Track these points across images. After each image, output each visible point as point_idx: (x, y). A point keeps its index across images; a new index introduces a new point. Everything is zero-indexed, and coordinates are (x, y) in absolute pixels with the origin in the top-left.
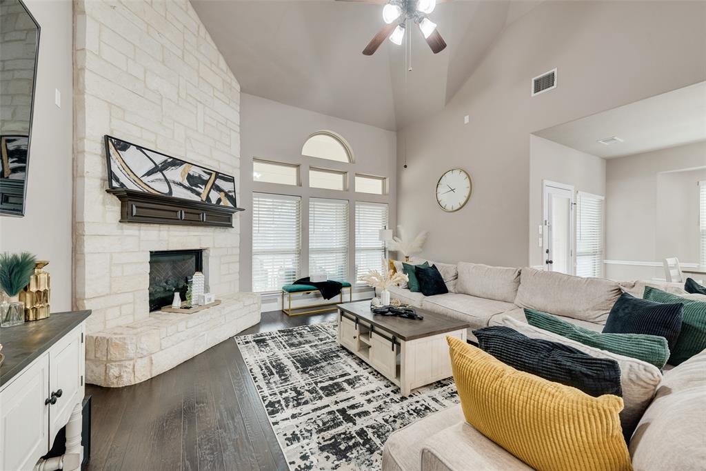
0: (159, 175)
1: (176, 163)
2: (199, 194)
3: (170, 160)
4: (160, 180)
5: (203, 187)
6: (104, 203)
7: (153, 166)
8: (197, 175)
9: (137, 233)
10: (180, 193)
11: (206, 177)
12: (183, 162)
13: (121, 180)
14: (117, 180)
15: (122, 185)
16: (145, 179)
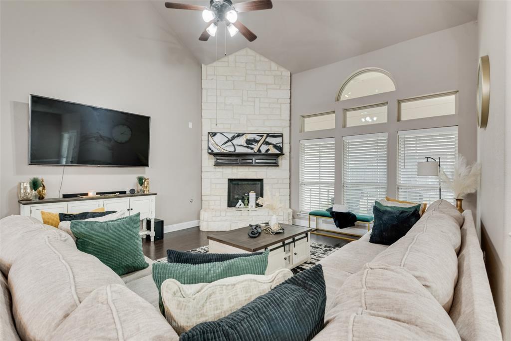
0: (230, 143)
1: (239, 135)
2: (252, 149)
3: (236, 135)
4: (230, 145)
5: (256, 144)
6: (209, 159)
7: (227, 139)
8: (253, 139)
9: (222, 170)
10: (240, 150)
11: (258, 138)
12: (243, 134)
13: (212, 149)
14: (210, 149)
15: (212, 151)
16: (223, 147)
